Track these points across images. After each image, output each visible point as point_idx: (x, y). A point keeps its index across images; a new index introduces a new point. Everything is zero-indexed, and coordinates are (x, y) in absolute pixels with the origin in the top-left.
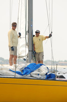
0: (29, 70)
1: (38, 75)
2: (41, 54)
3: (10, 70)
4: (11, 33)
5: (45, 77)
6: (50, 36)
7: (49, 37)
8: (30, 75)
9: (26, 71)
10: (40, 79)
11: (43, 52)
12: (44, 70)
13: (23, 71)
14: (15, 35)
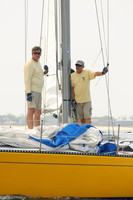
0: (65, 137)
1: (84, 145)
2: (87, 105)
3: (31, 138)
4: (30, 66)
5: (97, 149)
6: (105, 71)
7: (103, 73)
8: (67, 147)
9: (60, 139)
10: (87, 154)
11: (90, 102)
12: (93, 136)
13: (54, 139)
14: (37, 70)
